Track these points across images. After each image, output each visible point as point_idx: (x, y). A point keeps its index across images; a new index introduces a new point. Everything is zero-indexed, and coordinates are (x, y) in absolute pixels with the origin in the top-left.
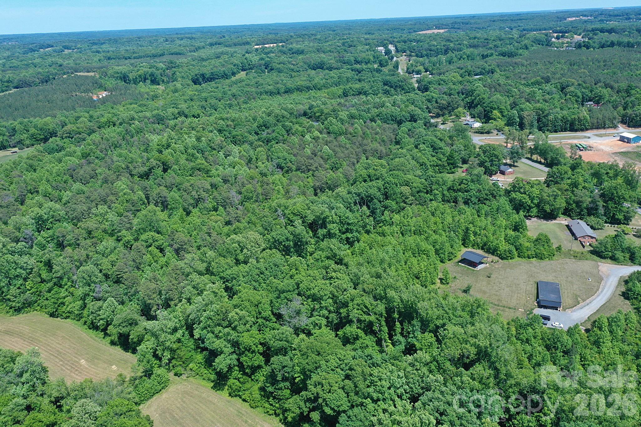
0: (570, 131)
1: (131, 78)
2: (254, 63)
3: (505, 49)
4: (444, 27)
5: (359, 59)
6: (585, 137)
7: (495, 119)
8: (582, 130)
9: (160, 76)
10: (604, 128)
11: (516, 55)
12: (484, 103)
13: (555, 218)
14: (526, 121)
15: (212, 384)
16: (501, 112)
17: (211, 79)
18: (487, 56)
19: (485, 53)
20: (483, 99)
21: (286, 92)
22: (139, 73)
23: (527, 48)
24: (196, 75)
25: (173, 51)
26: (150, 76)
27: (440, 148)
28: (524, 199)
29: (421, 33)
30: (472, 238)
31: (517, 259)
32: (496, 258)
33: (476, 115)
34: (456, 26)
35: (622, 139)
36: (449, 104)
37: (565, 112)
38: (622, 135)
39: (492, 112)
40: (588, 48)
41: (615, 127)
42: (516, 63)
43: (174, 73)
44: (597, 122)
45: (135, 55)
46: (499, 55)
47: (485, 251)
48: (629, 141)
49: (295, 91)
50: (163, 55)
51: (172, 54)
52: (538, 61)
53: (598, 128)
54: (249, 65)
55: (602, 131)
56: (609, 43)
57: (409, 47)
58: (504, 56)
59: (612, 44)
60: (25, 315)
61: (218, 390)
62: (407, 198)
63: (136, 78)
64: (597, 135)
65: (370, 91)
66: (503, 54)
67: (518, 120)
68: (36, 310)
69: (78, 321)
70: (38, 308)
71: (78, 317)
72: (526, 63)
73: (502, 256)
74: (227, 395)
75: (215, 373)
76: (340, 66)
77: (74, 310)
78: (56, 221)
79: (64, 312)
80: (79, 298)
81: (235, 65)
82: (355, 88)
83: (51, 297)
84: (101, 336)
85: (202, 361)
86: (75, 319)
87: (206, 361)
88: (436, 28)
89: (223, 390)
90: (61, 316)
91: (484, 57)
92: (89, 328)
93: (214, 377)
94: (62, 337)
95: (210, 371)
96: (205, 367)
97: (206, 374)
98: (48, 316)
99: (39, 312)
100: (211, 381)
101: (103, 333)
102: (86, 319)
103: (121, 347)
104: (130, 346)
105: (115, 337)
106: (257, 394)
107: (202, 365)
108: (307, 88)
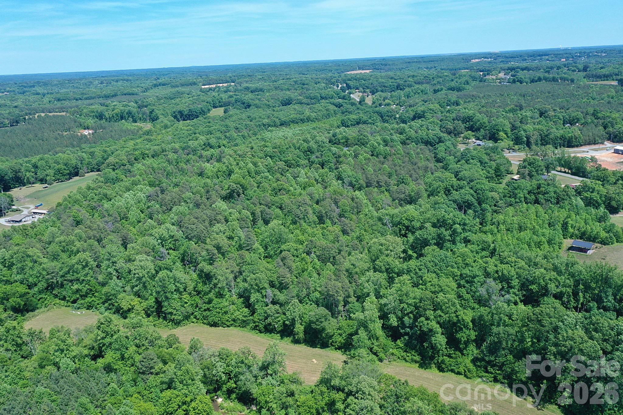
0: (567, 147)
1: (107, 116)
2: (224, 100)
3: (453, 84)
4: (367, 68)
5: (323, 95)
6: (584, 152)
7: (502, 140)
8: (577, 146)
9: (137, 114)
10: (595, 144)
11: (464, 89)
12: (486, 127)
13: (617, 213)
14: (532, 140)
15: (418, 365)
16: (506, 134)
17: (189, 115)
18: (438, 91)
19: (437, 89)
20: (484, 123)
21: (282, 125)
22: (115, 111)
23: (468, 83)
24: (174, 112)
25: (126, 92)
26: (127, 113)
27: (486, 163)
28: (596, 197)
29: (348, 73)
30: (571, 230)
31: (616, 244)
32: (599, 245)
33: (481, 138)
34: (377, 67)
35: (617, 151)
36: (455, 128)
37: (562, 132)
38: (615, 148)
39: (498, 134)
40: (521, 83)
41: (602, 143)
42: (473, 96)
43: (153, 111)
44: (589, 139)
45: (85, 96)
46: (449, 89)
47: (584, 240)
49: (291, 123)
50: (115, 95)
51: (125, 95)
52: (490, 94)
53: (589, 144)
54: (220, 102)
55: (596, 147)
56: (536, 79)
57: (360, 84)
58: (453, 90)
59: (540, 79)
60: (184, 327)
61: (427, 368)
62: (497, 202)
63: (113, 116)
64: (592, 150)
65: (370, 121)
66: (452, 89)
67: (525, 139)
68: (193, 322)
69: (243, 327)
70: (194, 320)
71: (244, 324)
72: (481, 95)
73: (604, 243)
74: (437, 372)
75: (418, 355)
76: (309, 102)
77: (240, 317)
78: (176, 240)
79: (227, 321)
80: (243, 306)
81: (207, 103)
82: (353, 119)
83: (213, 307)
84: (278, 338)
85: (402, 345)
86: (240, 326)
87: (406, 345)
88: (359, 69)
89: (431, 368)
90: (223, 325)
91: (435, 91)
92: (261, 332)
93: (418, 358)
94: (238, 342)
95: (413, 353)
96: (405, 351)
97: (408, 356)
98: (208, 326)
99: (196, 324)
100: (416, 362)
101: (278, 335)
102: (257, 324)
103: (305, 345)
104: (317, 342)
105: (301, 335)
106: (471, 366)
107: (402, 349)
108: (301, 120)
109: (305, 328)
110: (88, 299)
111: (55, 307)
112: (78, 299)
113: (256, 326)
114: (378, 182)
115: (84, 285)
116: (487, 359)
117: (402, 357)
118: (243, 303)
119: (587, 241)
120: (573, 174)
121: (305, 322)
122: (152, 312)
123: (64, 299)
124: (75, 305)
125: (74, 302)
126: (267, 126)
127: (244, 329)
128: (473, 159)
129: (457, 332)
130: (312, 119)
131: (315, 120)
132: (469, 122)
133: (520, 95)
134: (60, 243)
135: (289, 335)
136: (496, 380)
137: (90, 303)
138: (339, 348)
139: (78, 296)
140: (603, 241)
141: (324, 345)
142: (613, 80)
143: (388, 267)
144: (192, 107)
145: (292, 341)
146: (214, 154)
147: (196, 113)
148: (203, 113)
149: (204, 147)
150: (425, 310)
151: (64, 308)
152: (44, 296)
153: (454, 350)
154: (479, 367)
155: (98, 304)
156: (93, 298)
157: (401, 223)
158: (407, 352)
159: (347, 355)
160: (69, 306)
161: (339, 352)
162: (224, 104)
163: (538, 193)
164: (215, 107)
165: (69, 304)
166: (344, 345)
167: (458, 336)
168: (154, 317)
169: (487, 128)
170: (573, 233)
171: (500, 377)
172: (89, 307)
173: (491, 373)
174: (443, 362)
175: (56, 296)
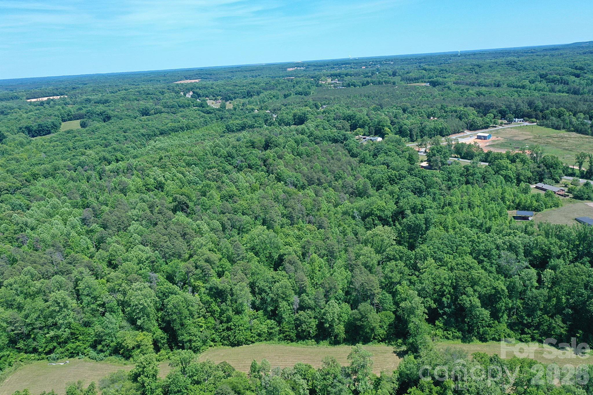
2: (73, 113)
5: (180, 104)
7: (388, 134)
10: (458, 133)
11: (310, 93)
14: (414, 133)
15: (460, 340)
16: (389, 128)
17: (39, 131)
18: (288, 95)
19: (286, 94)
20: (366, 120)
21: (162, 133)
24: (21, 128)
31: (545, 210)
32: (534, 212)
33: (366, 133)
35: (480, 137)
36: (343, 127)
38: (478, 135)
39: (384, 129)
40: (355, 86)
41: (463, 132)
46: (296, 94)
47: (520, 210)
48: (485, 138)
49: (170, 132)
53: (455, 133)
54: (68, 115)
55: (461, 135)
56: (365, 82)
57: (209, 92)
58: (302, 95)
61: (469, 343)
62: (440, 186)
65: (256, 125)
67: (409, 132)
68: (211, 346)
69: (269, 340)
70: (212, 343)
71: (270, 336)
72: (332, 98)
73: (537, 210)
74: (480, 343)
75: (458, 331)
76: (169, 111)
77: (266, 330)
78: (153, 262)
79: (252, 337)
80: (265, 317)
81: (55, 116)
82: (238, 124)
83: (235, 325)
84: (313, 343)
85: (441, 325)
86: (266, 339)
87: (444, 324)
88: (186, 78)
89: (472, 341)
90: (247, 342)
91: (286, 96)
92: (292, 341)
93: (459, 334)
94: (275, 356)
95: (453, 330)
96: (446, 330)
97: (450, 334)
98: (230, 347)
99: (215, 347)
100: (458, 338)
101: (313, 340)
102: (287, 333)
103: (345, 344)
104: (358, 338)
105: (343, 336)
106: (508, 331)
107: (442, 329)
108: (181, 128)
109: (344, 327)
110: (70, 346)
111: (22, 363)
112: (55, 348)
113: (286, 336)
114: (318, 179)
115: (62, 329)
116: (525, 322)
117: (443, 336)
118: (265, 315)
119: (522, 210)
120: (462, 158)
121: (344, 322)
122: (163, 344)
123: (35, 350)
124: (52, 355)
125: (50, 352)
126: (146, 136)
127: (271, 341)
128: (390, 151)
129: (497, 302)
130: (191, 126)
131: (194, 127)
132: (350, 120)
133: (365, 96)
134: (11, 285)
135: (324, 338)
136: (533, 339)
137: (74, 349)
138: (383, 340)
139: (55, 344)
140: (536, 208)
141: (366, 341)
142: (422, 82)
143: (401, 254)
144: (39, 121)
145: (330, 343)
146: (120, 168)
147: (48, 127)
148: (55, 127)
149: (100, 161)
150: (465, 288)
151: (36, 362)
152: (5, 353)
153: (493, 320)
154: (517, 330)
155: (85, 349)
156: (78, 343)
157: (373, 214)
158: (448, 330)
159: (392, 345)
160: (43, 359)
161: (383, 344)
162: (74, 117)
163: (468, 175)
164: (64, 121)
165: (43, 356)
166: (387, 336)
167: (498, 306)
168: (166, 349)
169: (371, 124)
170: (510, 205)
171: (537, 336)
172: (72, 355)
173: (529, 333)
174: (485, 333)
175: (19, 350)
